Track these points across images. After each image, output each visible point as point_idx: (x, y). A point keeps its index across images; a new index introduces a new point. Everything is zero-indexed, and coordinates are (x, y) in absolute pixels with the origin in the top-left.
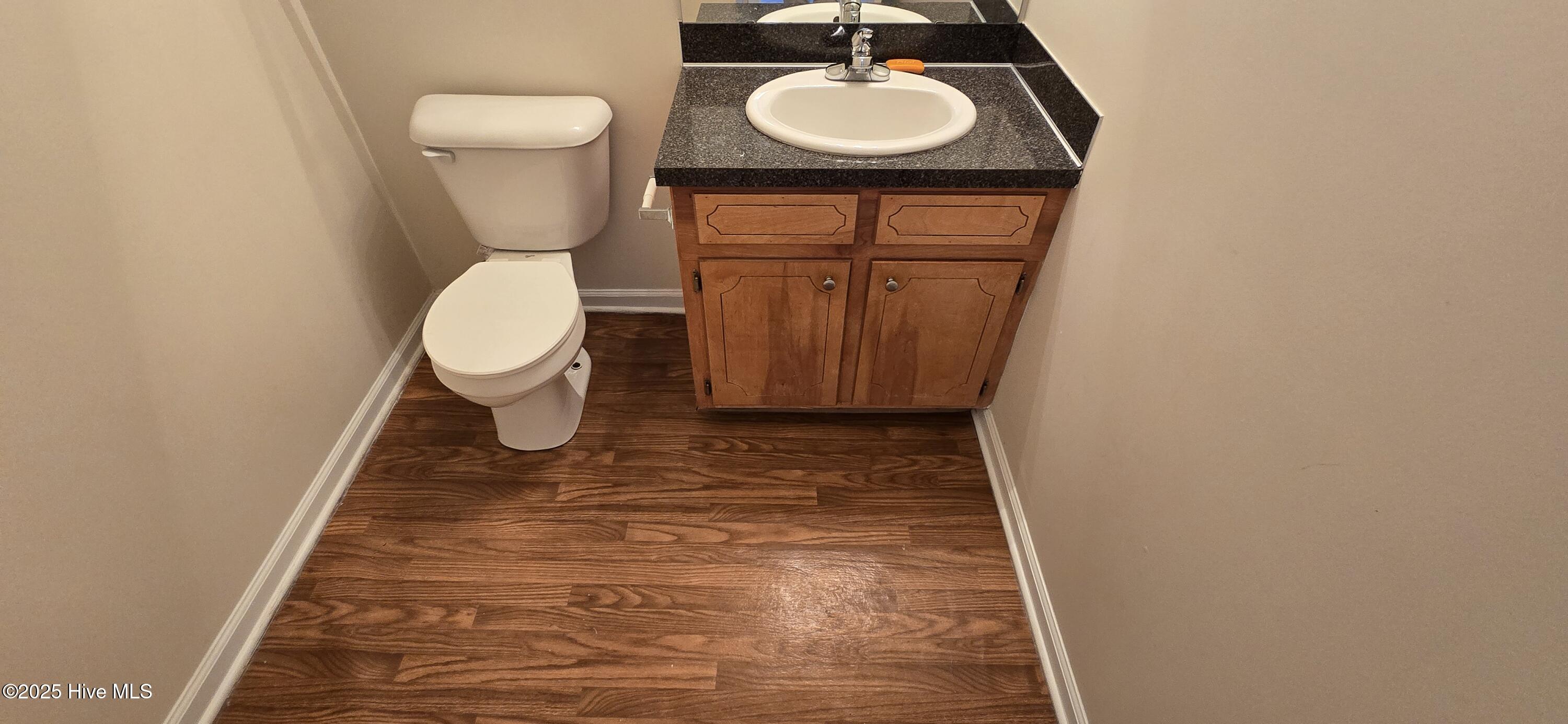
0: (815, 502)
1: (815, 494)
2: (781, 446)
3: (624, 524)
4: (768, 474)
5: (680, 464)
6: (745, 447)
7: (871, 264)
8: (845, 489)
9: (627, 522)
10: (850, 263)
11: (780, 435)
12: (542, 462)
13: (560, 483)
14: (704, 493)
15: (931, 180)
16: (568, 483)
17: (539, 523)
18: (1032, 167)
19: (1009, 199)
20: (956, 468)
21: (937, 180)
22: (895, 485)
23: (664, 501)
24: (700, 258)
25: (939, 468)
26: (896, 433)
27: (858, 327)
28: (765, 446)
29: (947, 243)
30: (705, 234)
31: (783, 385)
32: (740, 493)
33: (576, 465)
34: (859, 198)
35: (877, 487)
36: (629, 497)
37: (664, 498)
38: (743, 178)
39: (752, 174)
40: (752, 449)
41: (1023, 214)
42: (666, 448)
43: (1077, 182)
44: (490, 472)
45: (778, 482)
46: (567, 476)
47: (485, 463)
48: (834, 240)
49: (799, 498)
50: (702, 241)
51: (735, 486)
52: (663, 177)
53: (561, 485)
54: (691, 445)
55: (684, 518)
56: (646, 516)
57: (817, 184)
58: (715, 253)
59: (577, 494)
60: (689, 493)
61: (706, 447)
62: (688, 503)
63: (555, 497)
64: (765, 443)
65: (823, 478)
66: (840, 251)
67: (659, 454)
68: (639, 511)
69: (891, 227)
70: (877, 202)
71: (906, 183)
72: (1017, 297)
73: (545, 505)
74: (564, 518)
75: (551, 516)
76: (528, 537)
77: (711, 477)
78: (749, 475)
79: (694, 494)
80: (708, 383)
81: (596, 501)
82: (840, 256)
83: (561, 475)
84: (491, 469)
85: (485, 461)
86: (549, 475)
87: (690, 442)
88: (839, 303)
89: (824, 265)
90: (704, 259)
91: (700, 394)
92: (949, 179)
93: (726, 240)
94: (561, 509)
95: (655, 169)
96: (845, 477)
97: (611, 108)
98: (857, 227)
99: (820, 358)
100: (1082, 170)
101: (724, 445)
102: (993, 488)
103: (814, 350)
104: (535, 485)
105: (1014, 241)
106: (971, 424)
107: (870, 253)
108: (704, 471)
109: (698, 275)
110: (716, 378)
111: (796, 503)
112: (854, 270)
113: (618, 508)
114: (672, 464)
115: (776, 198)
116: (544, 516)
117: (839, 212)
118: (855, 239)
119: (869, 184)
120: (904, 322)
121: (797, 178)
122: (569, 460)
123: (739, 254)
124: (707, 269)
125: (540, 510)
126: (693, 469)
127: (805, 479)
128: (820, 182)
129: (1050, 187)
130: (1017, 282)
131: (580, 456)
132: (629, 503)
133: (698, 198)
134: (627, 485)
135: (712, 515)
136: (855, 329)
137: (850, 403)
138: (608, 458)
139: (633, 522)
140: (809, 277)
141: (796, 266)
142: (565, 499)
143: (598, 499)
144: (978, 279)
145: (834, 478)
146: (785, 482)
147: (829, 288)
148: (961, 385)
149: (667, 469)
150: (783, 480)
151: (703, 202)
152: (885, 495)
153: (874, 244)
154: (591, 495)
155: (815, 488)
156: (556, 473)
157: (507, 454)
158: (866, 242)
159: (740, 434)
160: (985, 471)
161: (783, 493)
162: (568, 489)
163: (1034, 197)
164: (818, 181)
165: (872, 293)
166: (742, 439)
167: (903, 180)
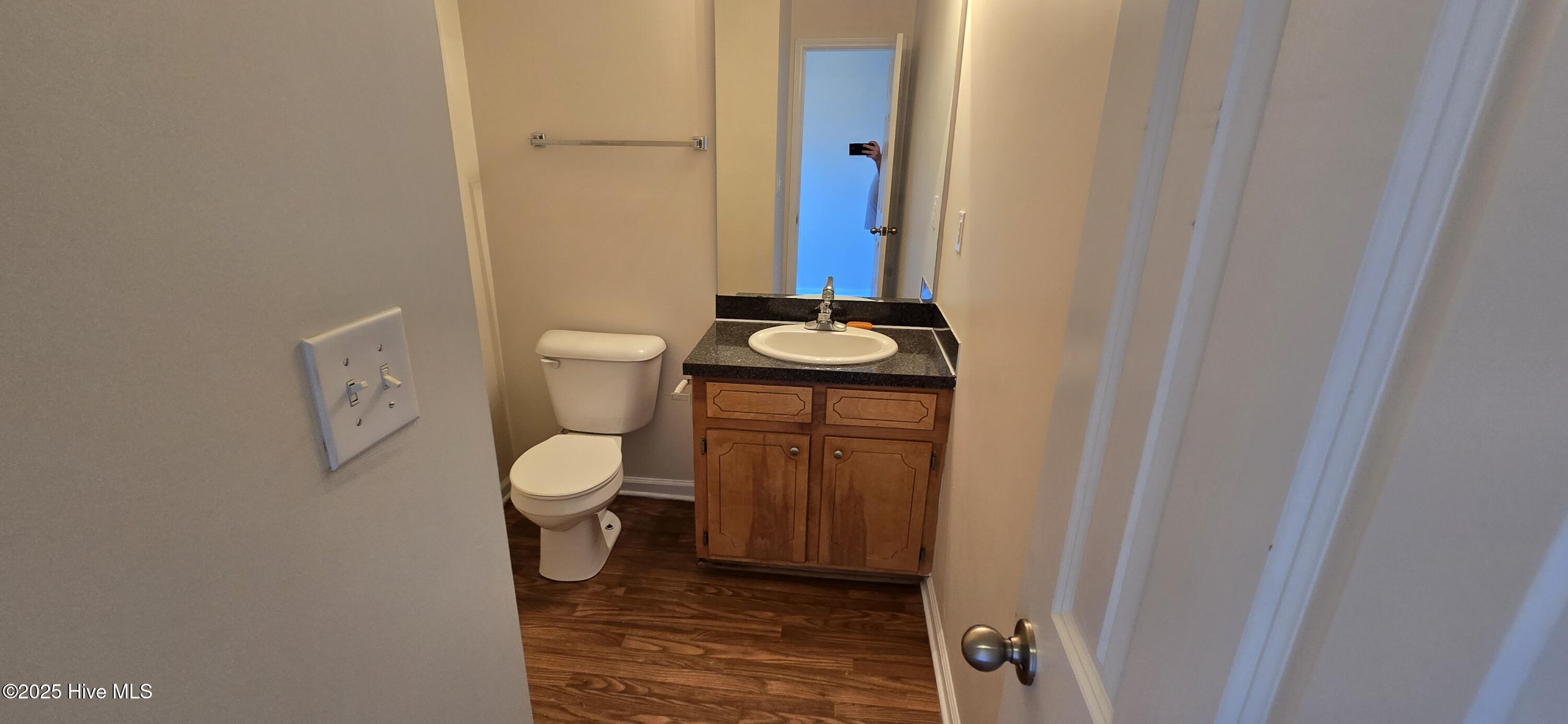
0: (779, 635)
1: (780, 630)
2: (759, 595)
3: (623, 636)
4: (745, 612)
5: (676, 600)
6: (731, 593)
7: (824, 439)
8: (807, 628)
9: (625, 635)
10: (809, 437)
11: (760, 588)
12: (569, 590)
13: (579, 604)
14: (691, 621)
15: (858, 379)
16: (585, 605)
17: (556, 629)
18: (923, 374)
19: (913, 396)
20: (901, 622)
21: (862, 380)
22: (847, 629)
23: (657, 623)
24: (707, 428)
25: (887, 620)
26: (855, 594)
27: (818, 491)
28: (746, 594)
29: (875, 426)
30: (711, 411)
31: (763, 539)
32: (718, 623)
33: (595, 594)
34: (813, 390)
35: (832, 629)
36: (631, 618)
37: (658, 621)
38: (737, 372)
39: (743, 370)
40: (736, 595)
41: (924, 407)
42: (667, 589)
43: (954, 385)
44: (528, 592)
45: (751, 619)
46: (585, 600)
47: (526, 587)
48: (798, 419)
49: (766, 631)
50: (709, 415)
51: (716, 618)
52: (688, 369)
53: (580, 606)
54: (688, 588)
55: (671, 637)
56: (641, 633)
57: (784, 378)
58: (718, 424)
59: (591, 612)
60: (679, 620)
61: (700, 590)
62: (676, 626)
63: (574, 612)
64: (746, 592)
65: (788, 619)
66: (803, 428)
67: (661, 592)
68: (636, 628)
69: (836, 412)
70: (826, 394)
71: (842, 381)
72: (934, 472)
73: (564, 617)
74: (577, 627)
75: (565, 625)
76: (546, 637)
77: (699, 611)
78: (729, 612)
79: (683, 621)
80: (706, 534)
81: (605, 618)
82: (801, 432)
83: (580, 599)
84: (529, 591)
85: (525, 585)
86: (572, 599)
87: (687, 586)
88: (803, 468)
89: (791, 437)
90: (710, 429)
91: (699, 545)
92: (870, 379)
93: (725, 415)
94: (576, 622)
95: (683, 364)
96: (807, 620)
97: (666, 343)
98: (812, 410)
99: (791, 513)
100: (956, 377)
101: (713, 591)
102: (930, 637)
103: (786, 508)
104: (560, 604)
105: (921, 427)
106: (919, 593)
107: (823, 431)
108: (695, 606)
109: (705, 441)
110: (713, 528)
111: (763, 634)
112: (813, 444)
113: (620, 624)
114: (669, 600)
115: (759, 387)
116: (560, 625)
117: (800, 399)
118: (812, 420)
119: (818, 380)
120: (851, 488)
121: (771, 374)
122: (590, 590)
123: (733, 427)
124: (712, 435)
125: (560, 620)
126: (686, 604)
127: (774, 619)
128: (787, 377)
129: (937, 388)
130: (930, 458)
131: (598, 588)
132: (630, 622)
133: (709, 385)
134: (630, 610)
135: (693, 636)
136: (816, 491)
137: (816, 562)
138: (620, 592)
139: (629, 635)
140: (781, 446)
141: (771, 438)
142: (580, 615)
143: (606, 617)
144: (901, 455)
145: (799, 620)
146: (757, 619)
147: (794, 454)
148: (903, 549)
149: (664, 602)
150: (756, 618)
151: (712, 388)
152: (837, 635)
153: (825, 424)
154: (601, 615)
155: (781, 626)
156: (577, 598)
157: (543, 582)
158: (820, 422)
159: (728, 584)
160: (925, 626)
161: (754, 626)
162: (584, 609)
163: (929, 395)
164: (786, 377)
165: (826, 461)
166: (729, 588)
167: (840, 378)
